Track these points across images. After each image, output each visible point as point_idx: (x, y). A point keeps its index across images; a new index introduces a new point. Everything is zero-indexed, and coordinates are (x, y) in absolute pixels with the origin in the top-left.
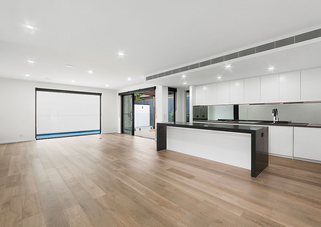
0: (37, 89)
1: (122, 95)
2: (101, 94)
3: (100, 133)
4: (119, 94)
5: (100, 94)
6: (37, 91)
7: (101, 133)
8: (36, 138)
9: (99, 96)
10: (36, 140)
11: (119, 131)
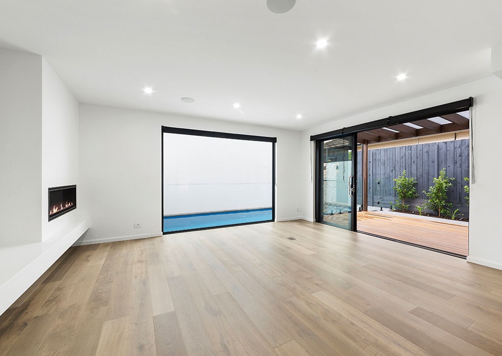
0: (165, 129)
1: (318, 140)
2: (276, 138)
3: (273, 220)
4: (312, 138)
5: (273, 140)
6: (164, 133)
7: (276, 220)
8: (162, 231)
9: (271, 143)
10: (164, 234)
11: (311, 217)
